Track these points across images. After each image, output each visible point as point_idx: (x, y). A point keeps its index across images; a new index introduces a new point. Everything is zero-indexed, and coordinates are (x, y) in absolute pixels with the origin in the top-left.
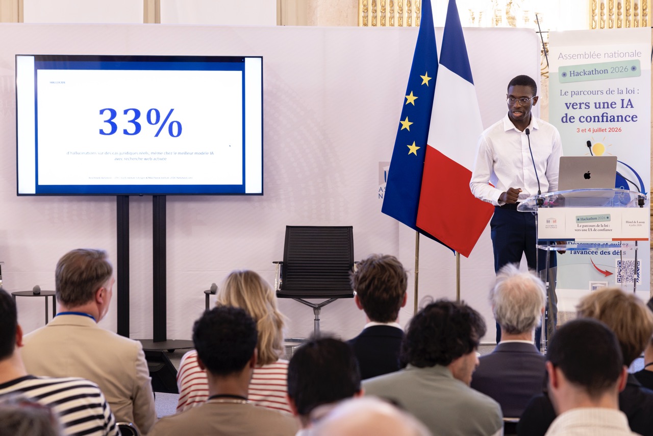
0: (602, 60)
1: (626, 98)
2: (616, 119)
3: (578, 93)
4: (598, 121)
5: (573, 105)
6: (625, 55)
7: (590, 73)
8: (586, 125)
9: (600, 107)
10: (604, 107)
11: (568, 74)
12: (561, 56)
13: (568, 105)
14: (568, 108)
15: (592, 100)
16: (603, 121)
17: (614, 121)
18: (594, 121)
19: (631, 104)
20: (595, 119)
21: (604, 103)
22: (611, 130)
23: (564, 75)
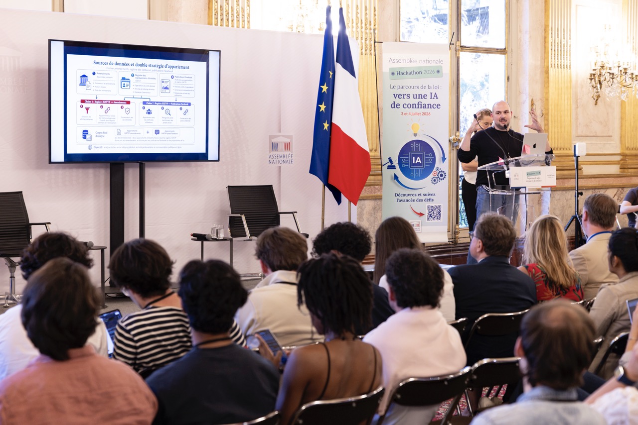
0: (419, 65)
1: (434, 91)
2: (427, 107)
3: (402, 87)
4: (416, 108)
5: (399, 96)
6: (432, 62)
7: (410, 73)
8: (407, 110)
9: (416, 98)
10: (419, 98)
11: (396, 73)
12: (391, 60)
13: (396, 95)
14: (395, 98)
15: (412, 92)
16: (418, 108)
17: (426, 108)
18: (413, 108)
19: (437, 97)
20: (413, 106)
21: (419, 95)
22: (424, 114)
23: (393, 74)
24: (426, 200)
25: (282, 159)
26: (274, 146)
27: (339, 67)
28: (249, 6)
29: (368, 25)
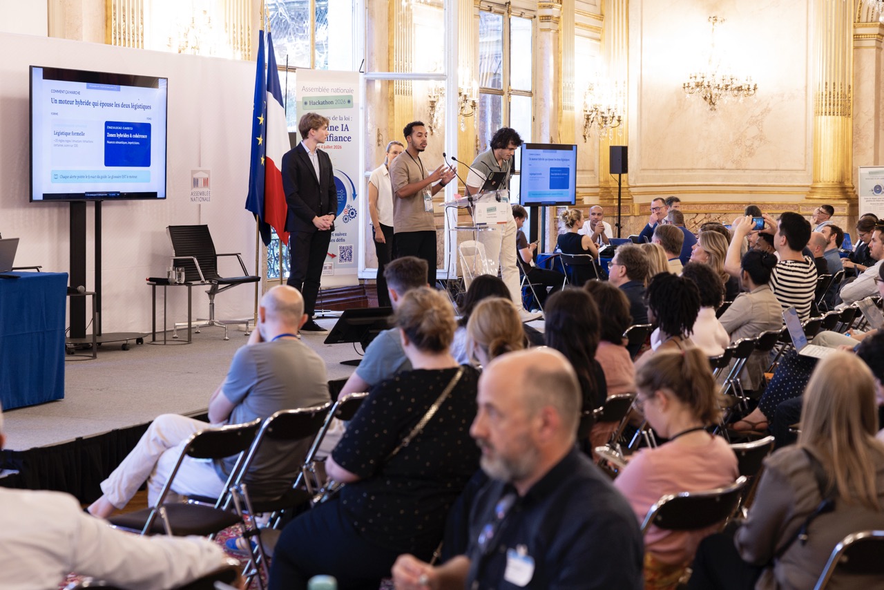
0: (330, 94)
1: (345, 123)
2: (338, 139)
6: (343, 91)
7: (323, 103)
11: (309, 103)
12: (304, 88)
19: (347, 128)
22: (336, 147)
23: (306, 103)
24: (338, 240)
25: (202, 196)
26: (195, 182)
27: (270, 96)
28: (142, 24)
29: (243, 46)
